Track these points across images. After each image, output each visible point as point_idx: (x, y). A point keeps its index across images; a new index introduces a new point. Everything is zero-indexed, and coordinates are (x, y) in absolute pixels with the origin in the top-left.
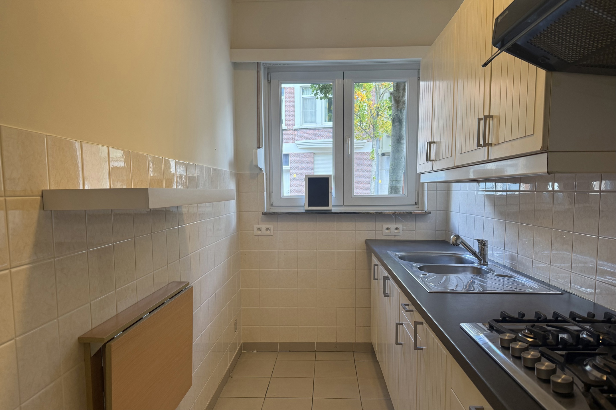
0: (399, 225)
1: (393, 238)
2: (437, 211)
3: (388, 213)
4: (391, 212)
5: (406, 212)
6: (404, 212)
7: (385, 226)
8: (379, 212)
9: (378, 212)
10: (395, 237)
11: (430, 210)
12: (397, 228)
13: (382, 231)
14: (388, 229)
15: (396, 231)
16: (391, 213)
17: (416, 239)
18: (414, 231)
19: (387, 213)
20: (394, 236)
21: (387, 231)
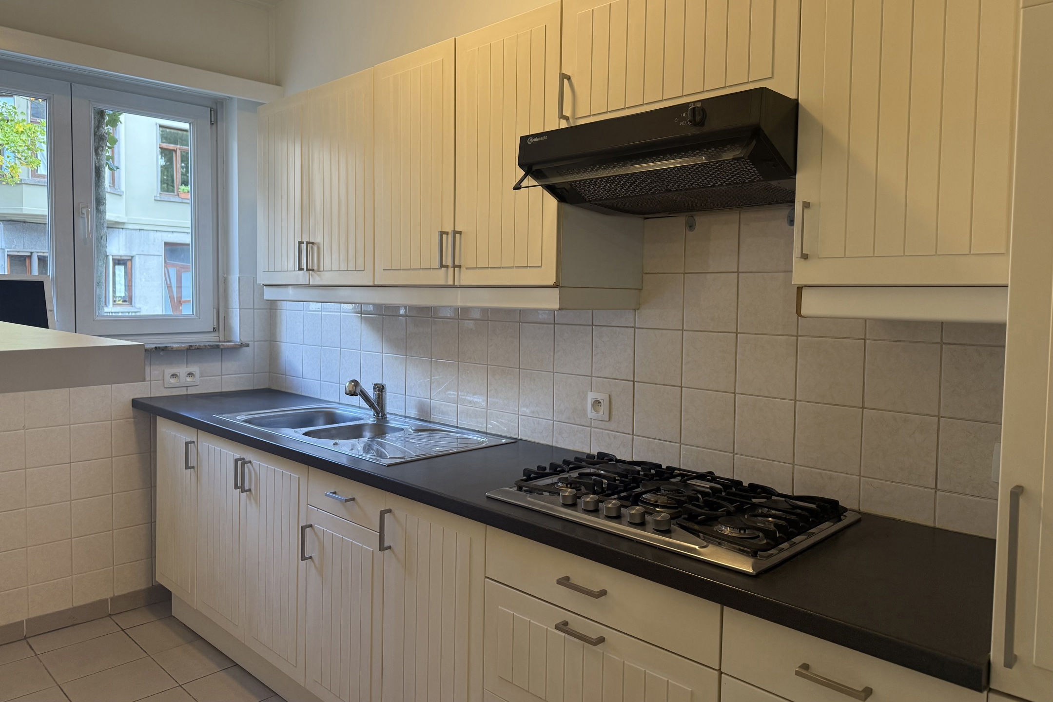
0: (195, 369)
1: (183, 392)
2: (256, 342)
3: (178, 347)
4: (183, 345)
5: (209, 345)
6: (205, 346)
7: (169, 370)
8: (162, 347)
9: (159, 347)
10: (187, 390)
11: (245, 340)
12: (190, 374)
13: (164, 380)
14: (174, 376)
15: (189, 379)
16: (184, 347)
17: (223, 390)
18: (220, 377)
19: (176, 347)
20: (185, 388)
21: (173, 381)
